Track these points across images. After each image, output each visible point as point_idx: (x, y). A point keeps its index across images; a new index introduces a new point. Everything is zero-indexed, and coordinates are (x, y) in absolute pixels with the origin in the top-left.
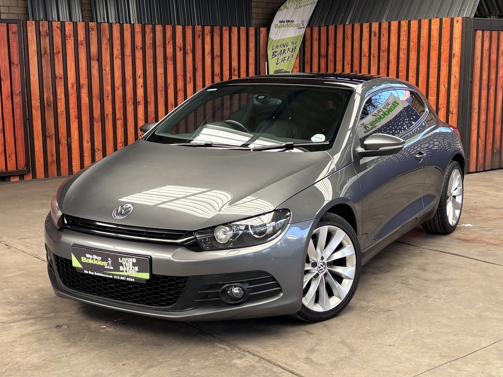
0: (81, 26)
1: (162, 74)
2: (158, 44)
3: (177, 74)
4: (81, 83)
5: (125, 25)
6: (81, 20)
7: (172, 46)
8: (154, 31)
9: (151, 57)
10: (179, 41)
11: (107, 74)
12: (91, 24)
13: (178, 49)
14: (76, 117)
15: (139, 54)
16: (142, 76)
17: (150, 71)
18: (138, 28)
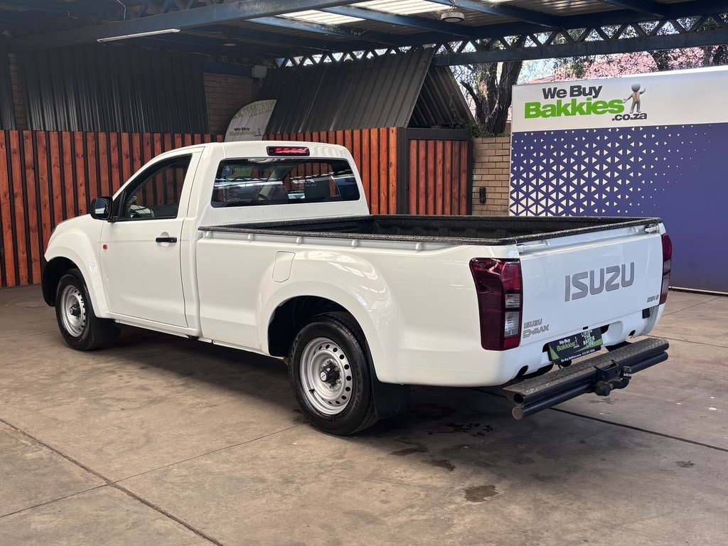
2: (101, 151)
4: (15, 192)
6: (14, 129)
7: (117, 153)
8: (96, 139)
10: (125, 148)
12: (25, 132)
13: (124, 157)
14: (9, 227)
15: (80, 162)
16: (84, 184)
17: (93, 179)
18: (78, 136)
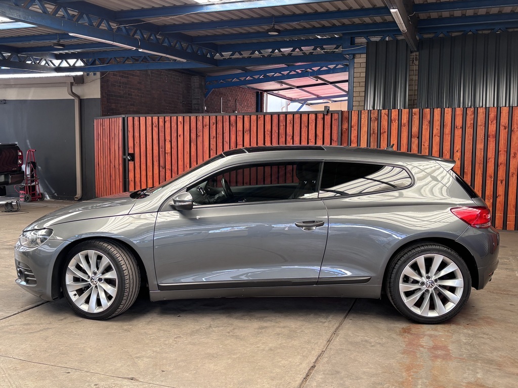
0: (405, 112)
1: (481, 149)
2: (479, 123)
3: (500, 150)
5: (446, 109)
8: (476, 113)
9: (470, 134)
11: (425, 149)
13: (502, 128)
15: (458, 133)
